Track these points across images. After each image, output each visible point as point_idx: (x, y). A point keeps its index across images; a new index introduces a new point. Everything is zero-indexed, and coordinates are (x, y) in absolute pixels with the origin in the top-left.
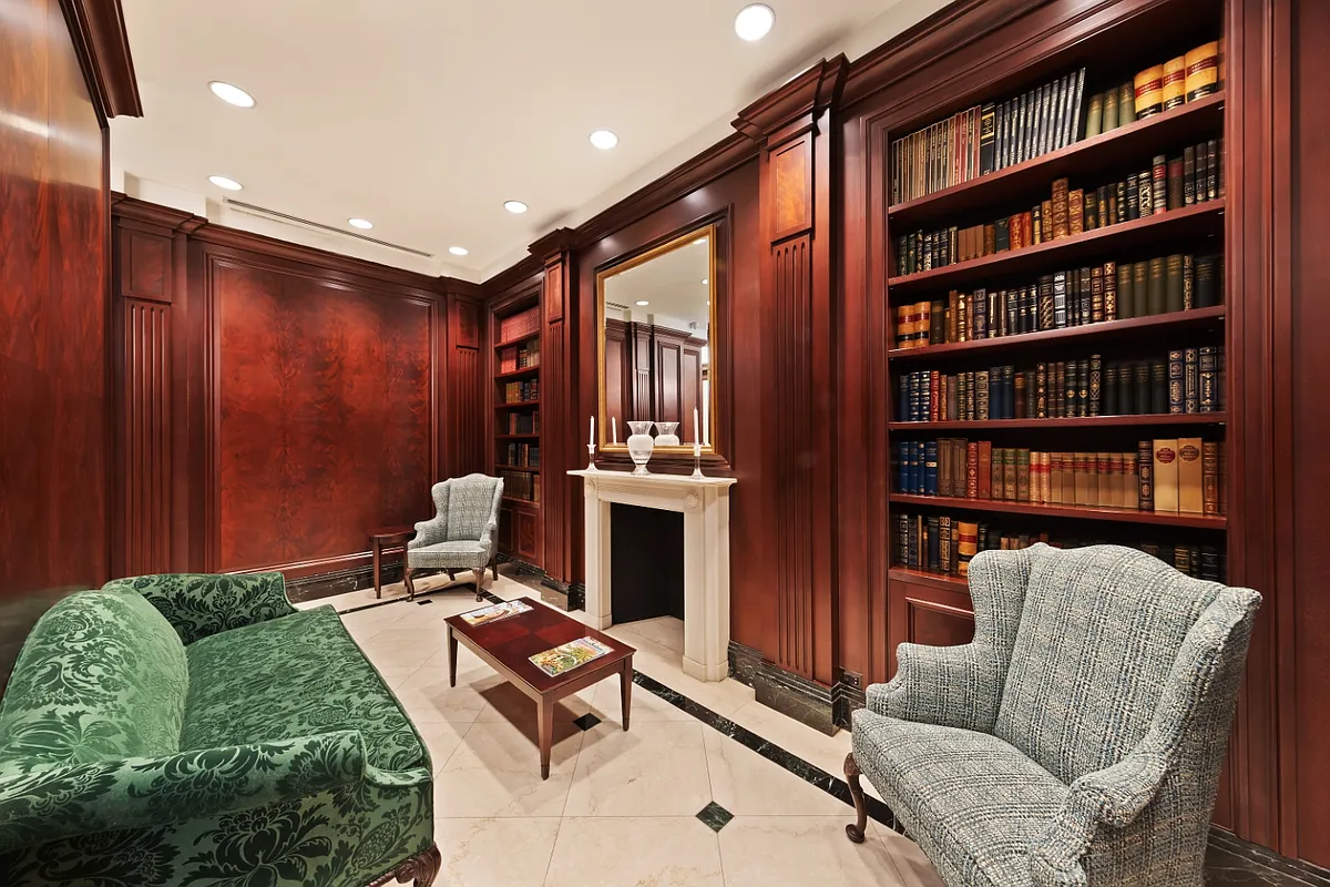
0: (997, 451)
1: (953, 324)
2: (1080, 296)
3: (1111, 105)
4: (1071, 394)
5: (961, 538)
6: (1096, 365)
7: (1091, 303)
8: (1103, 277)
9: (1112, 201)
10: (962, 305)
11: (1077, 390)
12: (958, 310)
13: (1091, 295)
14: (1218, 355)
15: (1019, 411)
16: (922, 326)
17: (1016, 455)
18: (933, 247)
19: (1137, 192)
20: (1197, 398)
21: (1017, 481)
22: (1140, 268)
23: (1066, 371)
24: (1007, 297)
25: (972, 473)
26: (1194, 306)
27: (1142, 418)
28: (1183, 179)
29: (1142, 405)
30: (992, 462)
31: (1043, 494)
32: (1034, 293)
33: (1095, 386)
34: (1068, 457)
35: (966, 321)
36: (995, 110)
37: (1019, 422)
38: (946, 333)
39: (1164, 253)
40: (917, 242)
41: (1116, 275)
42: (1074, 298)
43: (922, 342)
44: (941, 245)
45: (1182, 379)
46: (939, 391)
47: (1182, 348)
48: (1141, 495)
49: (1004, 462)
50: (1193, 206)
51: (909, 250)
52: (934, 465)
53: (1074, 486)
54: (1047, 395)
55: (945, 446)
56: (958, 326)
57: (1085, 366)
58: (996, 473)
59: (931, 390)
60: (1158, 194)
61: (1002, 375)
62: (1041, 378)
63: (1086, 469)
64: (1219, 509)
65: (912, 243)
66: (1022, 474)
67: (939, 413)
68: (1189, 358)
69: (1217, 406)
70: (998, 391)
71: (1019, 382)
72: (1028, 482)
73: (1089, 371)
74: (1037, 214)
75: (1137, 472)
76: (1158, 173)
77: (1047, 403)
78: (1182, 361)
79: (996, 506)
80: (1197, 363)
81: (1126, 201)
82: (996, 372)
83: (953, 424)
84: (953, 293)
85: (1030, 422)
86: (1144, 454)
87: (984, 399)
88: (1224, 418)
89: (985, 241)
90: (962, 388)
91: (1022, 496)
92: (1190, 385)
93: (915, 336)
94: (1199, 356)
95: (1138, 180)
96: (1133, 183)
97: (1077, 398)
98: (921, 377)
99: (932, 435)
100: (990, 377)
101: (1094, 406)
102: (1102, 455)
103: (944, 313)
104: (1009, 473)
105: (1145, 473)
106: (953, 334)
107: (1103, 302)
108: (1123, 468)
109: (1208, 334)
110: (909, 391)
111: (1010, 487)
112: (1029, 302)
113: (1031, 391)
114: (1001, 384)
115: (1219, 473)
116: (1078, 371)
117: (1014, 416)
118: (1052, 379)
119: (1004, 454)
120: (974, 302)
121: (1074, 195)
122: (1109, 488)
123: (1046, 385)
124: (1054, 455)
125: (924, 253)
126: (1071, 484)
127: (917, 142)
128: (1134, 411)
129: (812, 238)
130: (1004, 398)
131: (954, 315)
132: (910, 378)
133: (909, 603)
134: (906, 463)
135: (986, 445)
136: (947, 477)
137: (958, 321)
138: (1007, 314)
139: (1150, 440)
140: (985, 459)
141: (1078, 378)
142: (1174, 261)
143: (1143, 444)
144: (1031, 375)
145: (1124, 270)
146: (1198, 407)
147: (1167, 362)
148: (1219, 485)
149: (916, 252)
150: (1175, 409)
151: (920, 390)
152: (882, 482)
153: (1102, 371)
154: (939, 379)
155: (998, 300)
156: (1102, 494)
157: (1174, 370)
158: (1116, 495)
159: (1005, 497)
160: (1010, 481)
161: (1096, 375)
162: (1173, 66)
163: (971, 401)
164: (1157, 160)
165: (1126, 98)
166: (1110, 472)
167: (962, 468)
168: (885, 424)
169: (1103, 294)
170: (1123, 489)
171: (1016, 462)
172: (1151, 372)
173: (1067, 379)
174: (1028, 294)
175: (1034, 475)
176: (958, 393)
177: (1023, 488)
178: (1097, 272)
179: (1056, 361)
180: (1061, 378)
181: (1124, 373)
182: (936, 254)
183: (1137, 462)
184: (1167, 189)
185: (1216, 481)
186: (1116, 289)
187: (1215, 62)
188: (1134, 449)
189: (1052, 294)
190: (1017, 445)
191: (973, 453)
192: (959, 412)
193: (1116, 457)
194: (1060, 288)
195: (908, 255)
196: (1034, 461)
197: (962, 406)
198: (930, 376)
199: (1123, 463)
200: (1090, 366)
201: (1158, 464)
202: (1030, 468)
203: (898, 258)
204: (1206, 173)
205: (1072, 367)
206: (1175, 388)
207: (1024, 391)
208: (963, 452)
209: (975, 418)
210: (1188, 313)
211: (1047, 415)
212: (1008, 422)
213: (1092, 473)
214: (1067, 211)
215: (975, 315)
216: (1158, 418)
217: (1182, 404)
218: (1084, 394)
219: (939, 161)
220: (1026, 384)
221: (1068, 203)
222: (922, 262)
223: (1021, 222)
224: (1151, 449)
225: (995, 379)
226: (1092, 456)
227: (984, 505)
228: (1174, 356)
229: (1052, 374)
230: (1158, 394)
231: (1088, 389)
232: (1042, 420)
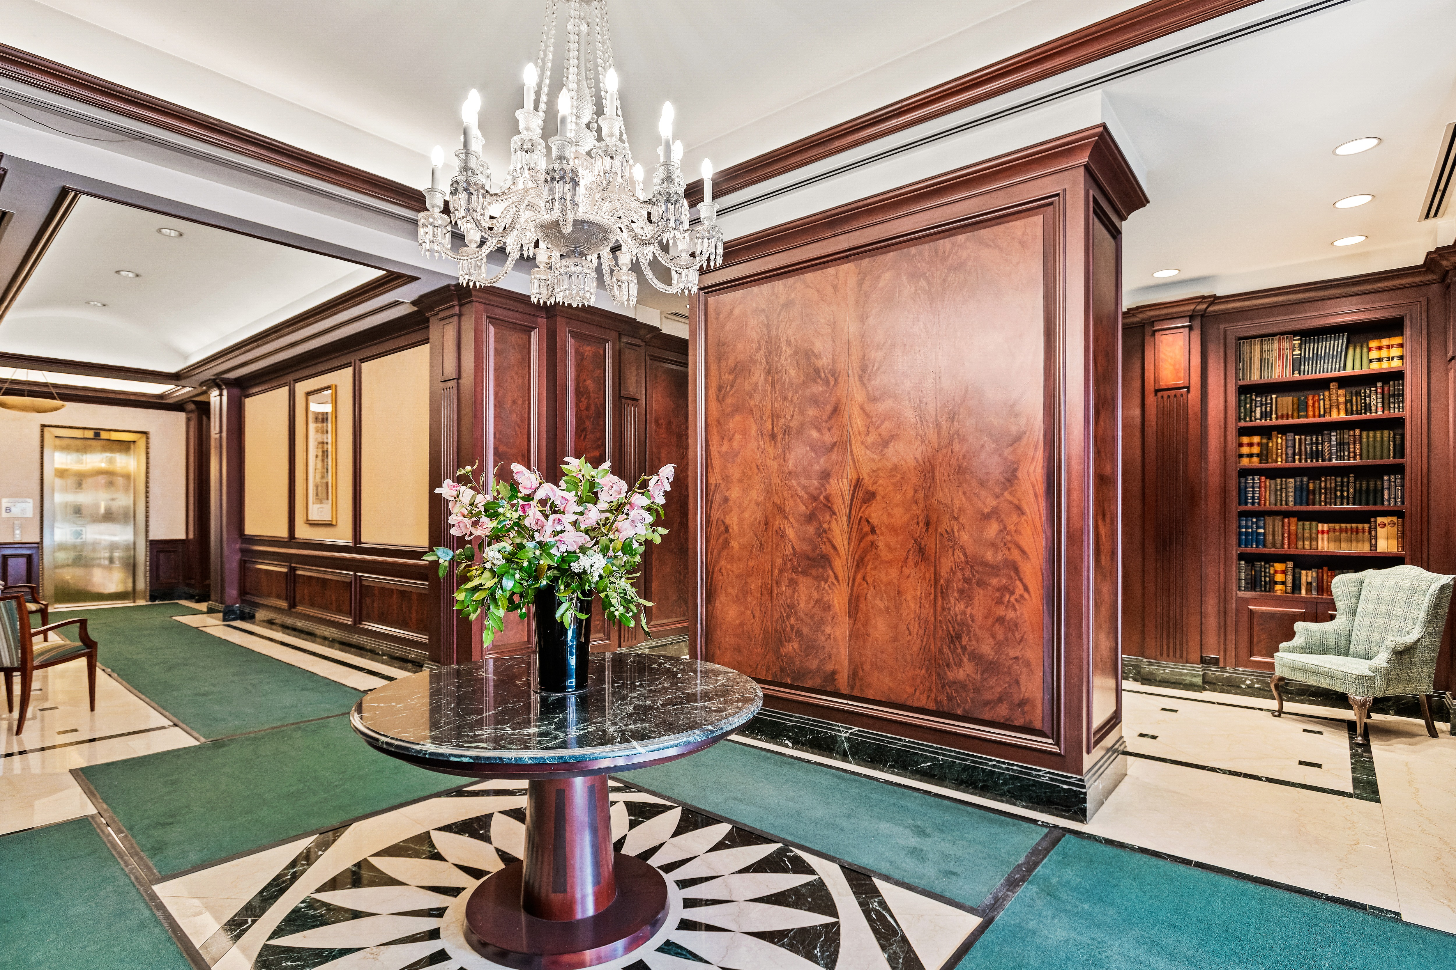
0: (1300, 523)
1: (1274, 451)
2: (1344, 444)
3: (1358, 351)
4: (1339, 493)
5: (1276, 572)
6: (1352, 480)
7: (1349, 448)
8: (1354, 435)
9: (1359, 398)
10: (1279, 441)
11: (1342, 491)
12: (1277, 444)
13: (1349, 444)
14: (1403, 479)
15: (1311, 501)
16: (1256, 450)
17: (1311, 525)
18: (1262, 404)
19: (1370, 396)
20: (1395, 498)
21: (1311, 539)
22: (1371, 434)
23: (1336, 482)
24: (1305, 440)
25: (1286, 535)
26: (1394, 457)
27: (1371, 507)
28: (1390, 396)
29: (1371, 500)
30: (1297, 529)
31: (1325, 545)
32: (1320, 439)
33: (1351, 490)
34: (1337, 526)
35: (1282, 449)
36: (1301, 340)
37: (1311, 508)
38: (1269, 455)
39: (1382, 429)
40: (1252, 400)
41: (1361, 436)
42: (1341, 444)
43: (1255, 459)
44: (1266, 404)
45: (1389, 489)
46: (1265, 488)
47: (1389, 475)
48: (1371, 544)
49: (1304, 529)
50: (1393, 413)
51: (1246, 404)
52: (1262, 531)
53: (1340, 541)
54: (1326, 494)
55: (1269, 520)
56: (1277, 452)
57: (1346, 479)
58: (1300, 535)
59: (1260, 487)
60: (1379, 400)
61: (1302, 481)
62: (1323, 484)
63: (1346, 532)
64: (1403, 549)
65: (1248, 400)
66: (1314, 535)
67: (1265, 501)
68: (1392, 480)
69: (1403, 503)
70: (1300, 490)
71: (1311, 486)
72: (1317, 539)
73: (1348, 482)
74: (1322, 397)
75: (1370, 533)
76: (1379, 390)
77: (1326, 498)
78: (1389, 480)
79: (1300, 552)
80: (1395, 482)
81: (1365, 400)
82: (1298, 479)
83: (1273, 508)
84: (1274, 433)
85: (1317, 507)
86: (1373, 524)
87: (1291, 494)
88: (1406, 508)
89: (1293, 405)
90: (1279, 487)
91: (1314, 546)
92: (1392, 492)
93: (1251, 456)
94: (1396, 479)
95: (1371, 391)
96: (1368, 391)
97: (1342, 496)
98: (1253, 479)
99: (1260, 514)
100: (1295, 482)
101: (1351, 500)
102: (1354, 525)
103: (1267, 444)
104: (1307, 535)
105: (1373, 533)
106: (1274, 456)
107: (1355, 448)
108: (1363, 531)
109: (1398, 470)
110: (1246, 487)
111: (1307, 543)
112: (1317, 444)
113: (1317, 491)
114: (1302, 486)
115: (1403, 533)
116: (1342, 482)
117: (1308, 504)
118: (1328, 485)
119: (1304, 525)
120: (1287, 440)
121: (1341, 392)
122: (1357, 541)
123: (1326, 488)
124: (1331, 525)
125: (1256, 406)
126: (1338, 540)
127: (1255, 345)
128: (1367, 504)
129: (1188, 392)
130: (1304, 495)
131: (1275, 446)
132: (1247, 479)
133: (1251, 610)
134: (1244, 530)
135: (1294, 520)
136: (1271, 538)
137: (1277, 449)
138: (1306, 449)
139: (1375, 517)
140: (1293, 527)
141: (1342, 486)
142: (1386, 433)
143: (1373, 520)
144: (1317, 482)
145: (1364, 434)
146: (1396, 503)
147: (1382, 480)
148: (1403, 538)
149: (1251, 406)
150: (1386, 503)
151: (1253, 487)
152: (1234, 541)
153: (1355, 483)
154: (1265, 482)
155: (1300, 440)
156: (1344, 545)
157: (1386, 484)
158: (1360, 545)
159: (1305, 547)
160: (1307, 539)
161: (1351, 485)
162: (1385, 342)
163: (1284, 495)
164: (1379, 384)
165: (1365, 350)
166: (1357, 533)
167: (1280, 532)
168: (1235, 508)
169: (1355, 444)
170: (1363, 541)
171: (1310, 529)
172: (1376, 484)
173: (1336, 486)
174: (1317, 439)
175: (1320, 536)
176: (1276, 490)
177: (1314, 543)
178: (1352, 433)
179: (1330, 476)
180: (1333, 485)
181: (1364, 484)
182: (1264, 409)
183: (1370, 528)
184: (1383, 398)
185: (1402, 536)
186: (1361, 443)
187: (1401, 345)
188: (1369, 522)
189: (1330, 441)
190: (1310, 519)
191: (1286, 525)
192: (1276, 500)
193: (1360, 526)
194: (1333, 438)
195: (1245, 406)
196: (1320, 529)
197: (1279, 498)
198: (1259, 479)
199: (1363, 529)
200: (1349, 480)
201: (1378, 529)
202: (1318, 532)
203: (1240, 407)
204: (1399, 395)
205: (1339, 479)
206: (1386, 493)
207: (1314, 491)
208: (1280, 523)
209: (1287, 504)
210: (1392, 461)
211: (1326, 505)
212: (1304, 508)
213: (1349, 534)
214: (1338, 400)
215: (1287, 447)
216: (1378, 508)
217: (1389, 501)
218: (1345, 494)
219: (1268, 359)
220: (1315, 487)
221: (1338, 396)
222: (1255, 412)
223: (1313, 399)
224: (1376, 522)
225: (1298, 483)
226: (1349, 526)
227: (1293, 551)
228: (1386, 478)
229: (1328, 483)
230: (1379, 495)
231: (1348, 491)
232: (1323, 507)
